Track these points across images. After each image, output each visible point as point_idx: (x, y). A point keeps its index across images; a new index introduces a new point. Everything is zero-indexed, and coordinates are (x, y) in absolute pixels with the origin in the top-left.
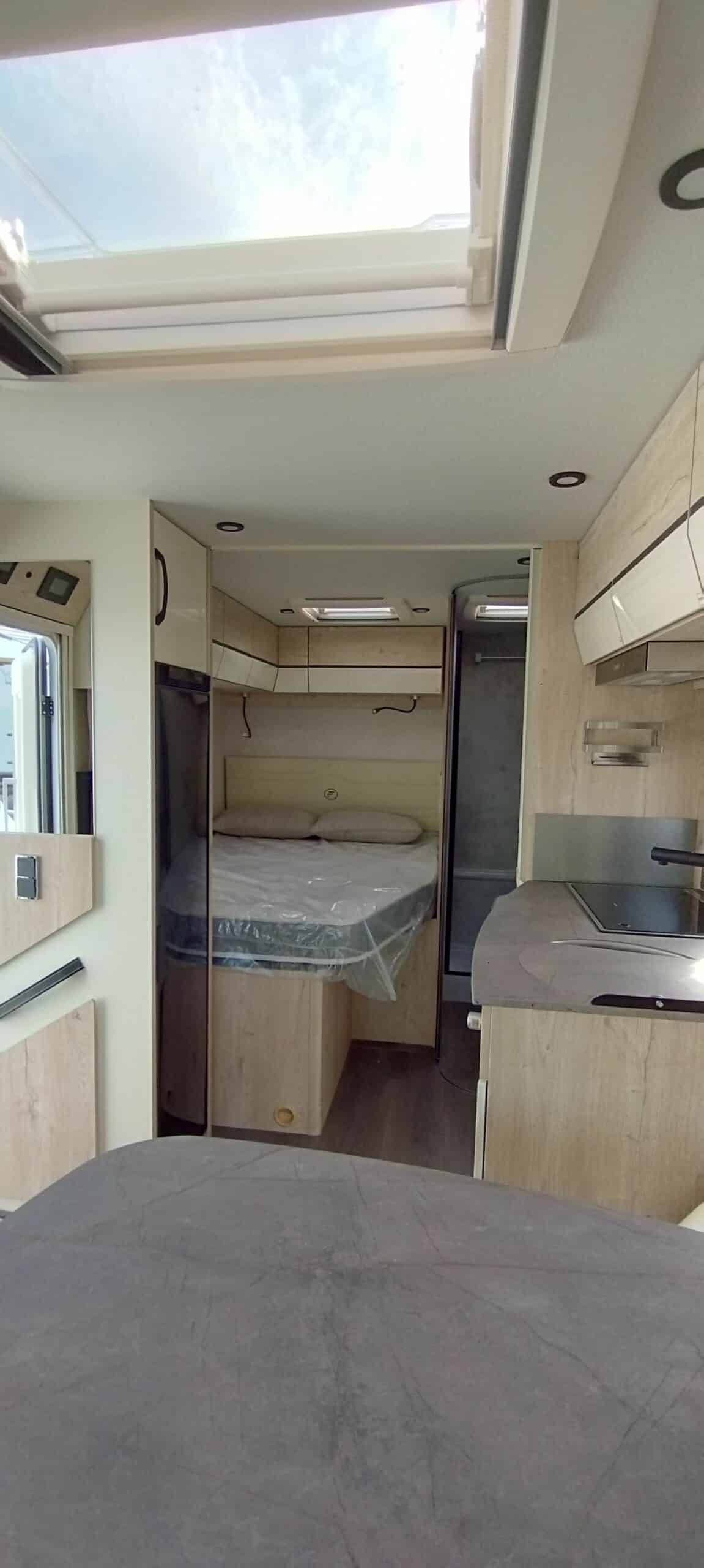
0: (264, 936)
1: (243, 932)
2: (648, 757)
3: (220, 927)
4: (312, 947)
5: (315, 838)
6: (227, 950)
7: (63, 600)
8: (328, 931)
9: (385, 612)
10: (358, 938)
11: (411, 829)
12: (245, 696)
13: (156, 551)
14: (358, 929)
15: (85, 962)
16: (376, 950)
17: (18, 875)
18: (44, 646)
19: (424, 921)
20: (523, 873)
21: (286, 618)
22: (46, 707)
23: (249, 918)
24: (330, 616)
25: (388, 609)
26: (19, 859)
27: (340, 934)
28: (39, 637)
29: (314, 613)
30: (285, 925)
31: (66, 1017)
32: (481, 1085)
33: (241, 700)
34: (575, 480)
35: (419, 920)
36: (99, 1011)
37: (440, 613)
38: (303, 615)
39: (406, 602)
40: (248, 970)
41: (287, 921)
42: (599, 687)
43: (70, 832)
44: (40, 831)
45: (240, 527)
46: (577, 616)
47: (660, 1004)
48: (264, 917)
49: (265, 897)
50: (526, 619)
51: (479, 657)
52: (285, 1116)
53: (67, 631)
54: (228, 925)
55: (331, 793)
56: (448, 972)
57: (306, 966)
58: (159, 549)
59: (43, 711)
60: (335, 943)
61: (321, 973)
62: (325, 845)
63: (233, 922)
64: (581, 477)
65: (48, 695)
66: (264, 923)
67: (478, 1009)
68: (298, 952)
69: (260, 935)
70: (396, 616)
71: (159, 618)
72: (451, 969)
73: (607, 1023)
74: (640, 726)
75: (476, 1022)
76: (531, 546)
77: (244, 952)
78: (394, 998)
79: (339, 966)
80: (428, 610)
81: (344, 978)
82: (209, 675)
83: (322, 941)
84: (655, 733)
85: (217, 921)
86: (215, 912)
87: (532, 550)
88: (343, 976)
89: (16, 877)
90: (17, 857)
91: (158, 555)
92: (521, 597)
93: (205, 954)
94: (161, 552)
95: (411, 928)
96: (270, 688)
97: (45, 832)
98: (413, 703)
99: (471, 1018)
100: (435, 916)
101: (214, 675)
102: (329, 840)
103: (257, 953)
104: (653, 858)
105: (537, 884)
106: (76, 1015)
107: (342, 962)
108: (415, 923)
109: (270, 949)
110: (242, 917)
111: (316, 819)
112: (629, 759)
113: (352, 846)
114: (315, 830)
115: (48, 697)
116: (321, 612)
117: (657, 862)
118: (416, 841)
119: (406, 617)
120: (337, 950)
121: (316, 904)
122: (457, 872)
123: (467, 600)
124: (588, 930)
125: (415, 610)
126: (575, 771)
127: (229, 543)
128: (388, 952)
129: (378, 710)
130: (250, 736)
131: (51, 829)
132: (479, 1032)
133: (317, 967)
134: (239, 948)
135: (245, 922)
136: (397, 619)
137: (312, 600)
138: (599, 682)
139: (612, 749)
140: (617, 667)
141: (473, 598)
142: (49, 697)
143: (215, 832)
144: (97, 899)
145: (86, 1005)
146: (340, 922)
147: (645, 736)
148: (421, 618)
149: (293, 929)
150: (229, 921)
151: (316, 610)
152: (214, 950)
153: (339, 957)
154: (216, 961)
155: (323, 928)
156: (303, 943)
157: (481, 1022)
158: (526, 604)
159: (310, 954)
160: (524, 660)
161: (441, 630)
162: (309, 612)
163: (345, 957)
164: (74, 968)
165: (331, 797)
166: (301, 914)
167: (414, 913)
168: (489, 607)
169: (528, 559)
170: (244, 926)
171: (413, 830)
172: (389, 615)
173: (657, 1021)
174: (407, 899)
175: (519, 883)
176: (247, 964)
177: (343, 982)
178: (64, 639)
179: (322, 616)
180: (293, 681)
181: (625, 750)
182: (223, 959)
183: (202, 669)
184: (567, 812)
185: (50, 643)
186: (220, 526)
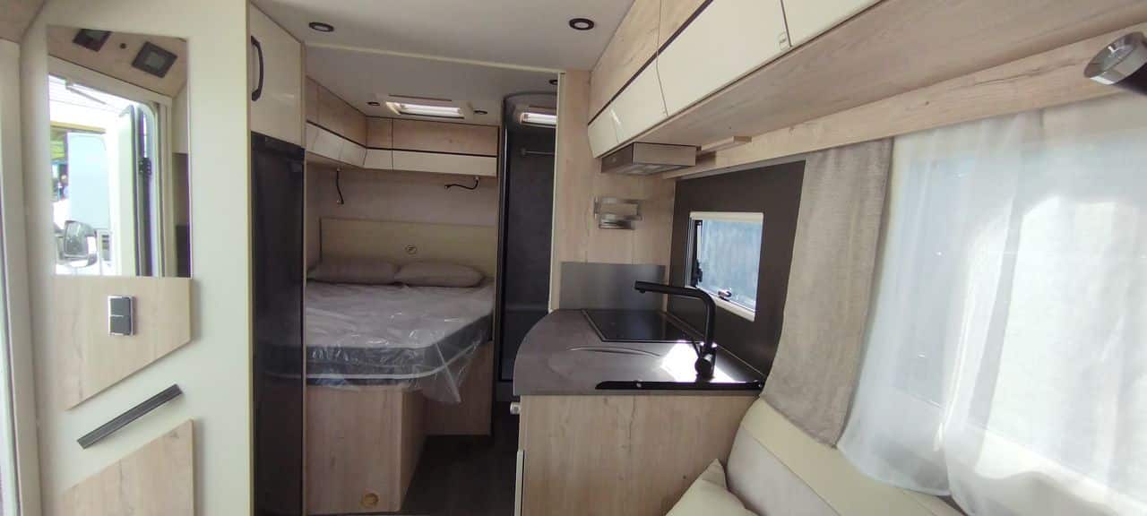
0: (353, 359)
1: (334, 357)
2: (635, 223)
3: (314, 353)
4: (394, 366)
5: (398, 284)
6: (321, 372)
7: (160, 72)
8: (407, 353)
9: (452, 111)
10: (431, 357)
11: (474, 276)
12: (338, 170)
13: (252, 38)
14: (431, 349)
15: (182, 388)
16: (445, 366)
17: (112, 313)
18: (141, 114)
19: (483, 343)
20: (553, 305)
21: (372, 110)
22: (143, 168)
23: (339, 345)
24: (409, 111)
25: (456, 109)
26: (112, 300)
27: (416, 354)
28: (136, 105)
29: (396, 108)
30: (370, 350)
31: (164, 437)
32: (520, 454)
33: (335, 173)
34: (586, 25)
35: (479, 342)
36: (197, 432)
37: (495, 116)
38: (386, 108)
39: (470, 106)
40: (339, 387)
41: (372, 346)
42: (604, 174)
43: (170, 275)
44: (138, 274)
45: (331, 29)
46: (589, 124)
47: (639, 385)
48: (353, 344)
49: (353, 328)
50: (555, 126)
51: (524, 152)
52: (371, 500)
53: (166, 101)
54: (321, 352)
55: (411, 249)
56: (501, 380)
57: (388, 381)
58: (255, 36)
59: (140, 170)
60: (412, 362)
61: (401, 386)
62: (406, 289)
63: (326, 350)
64: (591, 24)
65: (146, 156)
66: (353, 349)
67: (517, 400)
68: (381, 370)
69: (349, 358)
70: (462, 115)
71: (255, 95)
72: (503, 378)
73: (606, 401)
74: (631, 202)
75: (516, 409)
76: (557, 71)
77: (335, 372)
78: (459, 400)
79: (415, 379)
80: (485, 113)
81: (419, 388)
82: (303, 147)
83: (401, 361)
84: (638, 208)
85: (310, 350)
86: (310, 340)
87: (559, 76)
88: (418, 387)
89: (110, 315)
90: (110, 297)
91: (253, 42)
92: (551, 109)
93: (299, 377)
94: (259, 40)
95: (472, 349)
96: (360, 165)
97: (143, 275)
98: (474, 183)
99: (512, 406)
100: (491, 339)
101: (308, 149)
102: (410, 285)
103: (347, 373)
104: (637, 289)
105: (563, 311)
106: (174, 435)
107: (417, 376)
108: (475, 345)
109: (357, 369)
110: (334, 345)
111: (399, 268)
112: (623, 224)
113: (427, 289)
114: (399, 277)
115: (145, 159)
116: (402, 107)
117: (638, 291)
118: (478, 285)
119: (469, 117)
120: (414, 367)
121: (397, 333)
122: (508, 307)
123: (514, 107)
124: (595, 340)
125: (476, 112)
126: (588, 231)
127: (320, 41)
128: (453, 368)
129: (449, 186)
130: (342, 202)
131: (148, 272)
132: (518, 415)
133: (397, 381)
134: (332, 370)
135: (336, 349)
136: (462, 118)
137: (395, 96)
138: (603, 171)
139: (611, 217)
140: (614, 160)
141: (518, 107)
142: (147, 159)
143: (308, 280)
144: (195, 333)
145: (185, 424)
146: (416, 346)
147: (632, 209)
148: (480, 119)
149: (377, 353)
150: (323, 349)
151: (398, 105)
152: (307, 373)
153: (415, 373)
154: (310, 382)
155: (402, 350)
156: (385, 364)
157: (520, 409)
158: (555, 114)
159: (391, 372)
160: (554, 156)
161: (495, 130)
162: (393, 106)
163: (421, 372)
164: (172, 394)
165: (412, 252)
166: (384, 341)
167: (474, 337)
168: (530, 115)
169: (556, 81)
170: (335, 353)
171: (475, 276)
172: (457, 115)
173: (637, 397)
174: (469, 327)
175: (550, 311)
176: (337, 383)
177: (419, 391)
178: (162, 109)
179: (403, 111)
180: (380, 160)
181: (621, 219)
182: (316, 379)
183: (298, 143)
184: (583, 260)
185: (146, 110)
186: (312, 25)
